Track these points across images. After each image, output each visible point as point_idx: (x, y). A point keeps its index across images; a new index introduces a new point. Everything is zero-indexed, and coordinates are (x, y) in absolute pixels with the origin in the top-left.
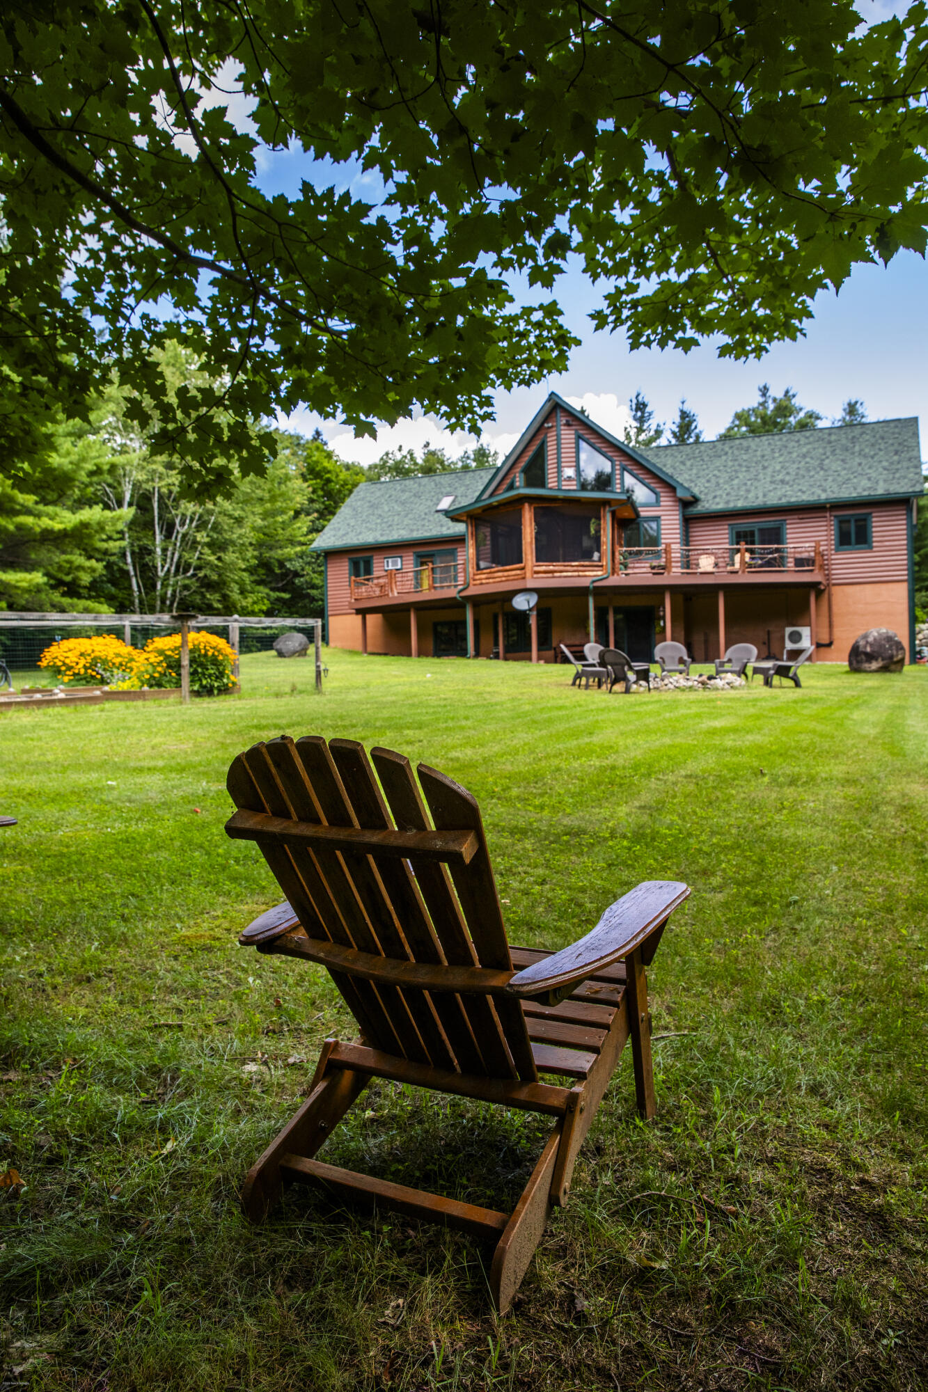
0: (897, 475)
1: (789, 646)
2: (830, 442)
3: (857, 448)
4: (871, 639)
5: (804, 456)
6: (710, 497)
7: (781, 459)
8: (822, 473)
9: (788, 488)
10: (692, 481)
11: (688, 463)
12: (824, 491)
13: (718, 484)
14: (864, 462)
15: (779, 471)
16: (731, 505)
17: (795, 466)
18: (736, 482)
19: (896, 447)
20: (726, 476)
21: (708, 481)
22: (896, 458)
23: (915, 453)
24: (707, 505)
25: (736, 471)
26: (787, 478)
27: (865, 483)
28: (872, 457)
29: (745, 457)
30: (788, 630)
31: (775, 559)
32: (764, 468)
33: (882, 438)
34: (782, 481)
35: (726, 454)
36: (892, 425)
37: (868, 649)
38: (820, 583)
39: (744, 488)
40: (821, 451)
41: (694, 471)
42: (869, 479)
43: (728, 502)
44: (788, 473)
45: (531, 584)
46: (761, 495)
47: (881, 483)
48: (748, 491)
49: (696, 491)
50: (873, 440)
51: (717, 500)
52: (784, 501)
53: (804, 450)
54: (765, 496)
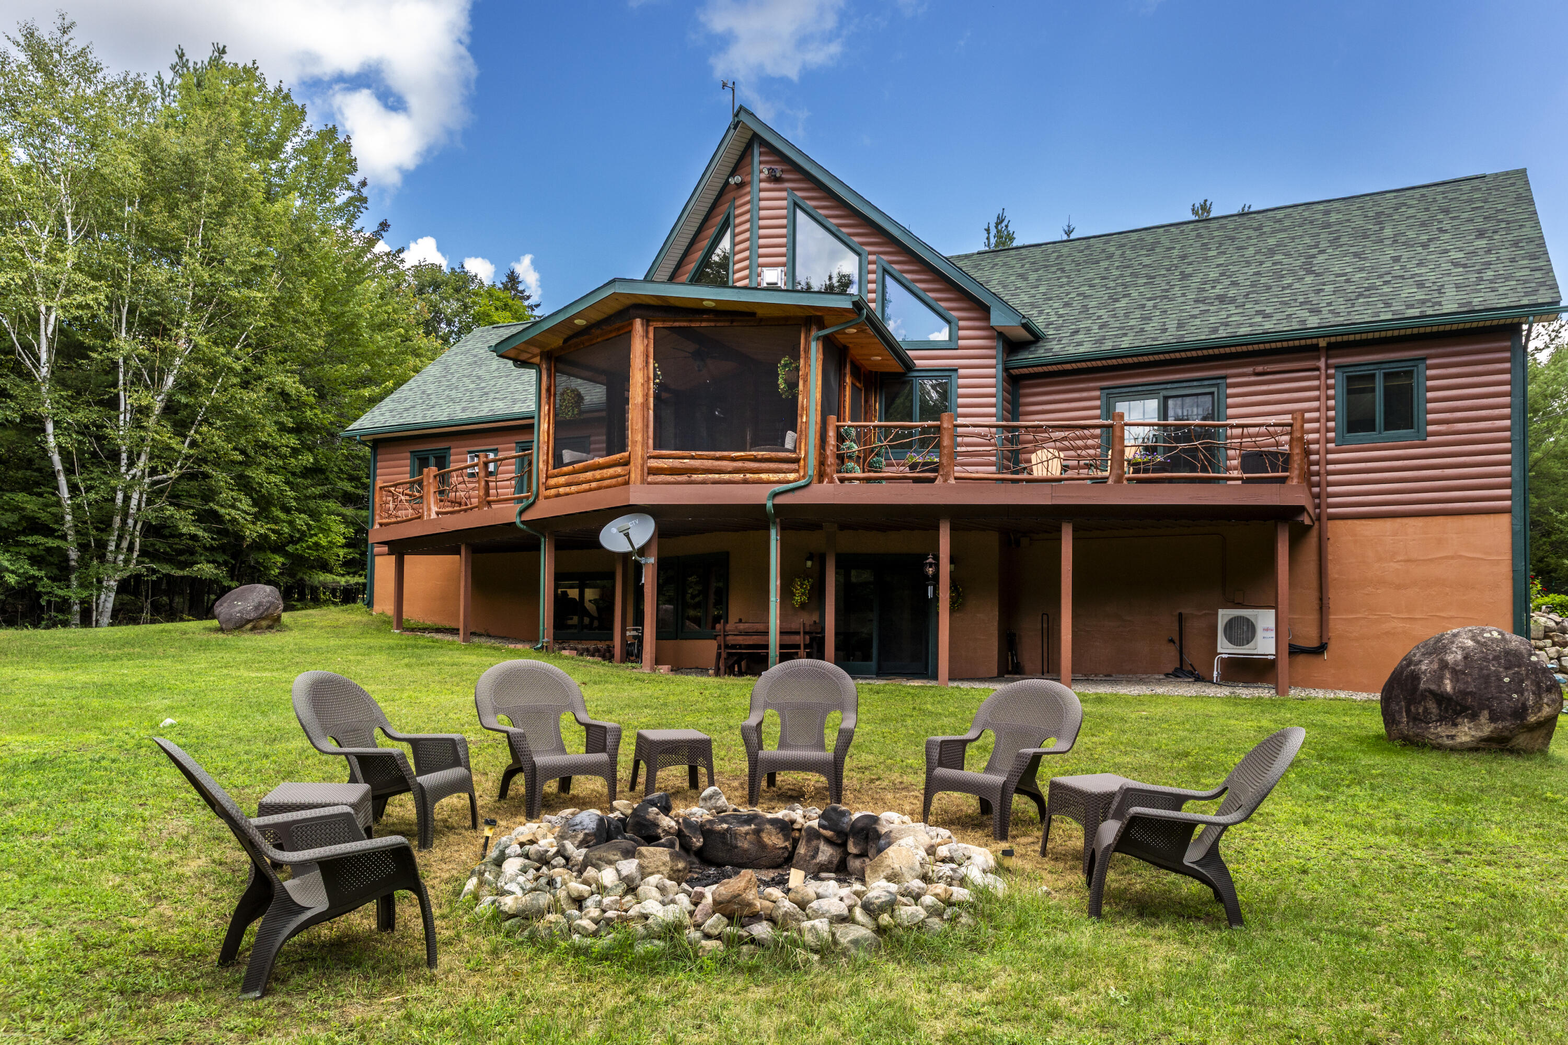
0: (1489, 274)
1: (1225, 648)
2: (1328, 225)
3: (1388, 232)
4: (1454, 657)
5: (1272, 252)
6: (1065, 332)
7: (1221, 260)
8: (1309, 279)
9: (1232, 308)
10: (1033, 305)
11: (1033, 277)
12: (1315, 311)
13: (1085, 308)
14: (1405, 255)
15: (1217, 281)
16: (1108, 345)
17: (1250, 271)
18: (1123, 302)
19: (1480, 223)
20: (1104, 295)
21: (1067, 305)
22: (1482, 243)
23: (1527, 231)
24: (1057, 348)
25: (1125, 285)
26: (1232, 292)
27: (1409, 291)
28: (1425, 246)
29: (1147, 261)
30: (1224, 615)
31: (1193, 451)
32: (1184, 276)
33: (1446, 211)
34: (1221, 299)
35: (1110, 256)
36: (1466, 187)
37: (1448, 686)
38: (1301, 509)
39: (1138, 313)
40: (1307, 240)
41: (1042, 289)
42: (1420, 285)
43: (1101, 341)
44: (1234, 284)
45: (639, 495)
46: (1172, 325)
47: (1450, 292)
48: (1147, 319)
49: (1039, 323)
50: (1424, 216)
51: (1080, 337)
52: (1222, 333)
53: (1272, 241)
54: (1180, 326)
